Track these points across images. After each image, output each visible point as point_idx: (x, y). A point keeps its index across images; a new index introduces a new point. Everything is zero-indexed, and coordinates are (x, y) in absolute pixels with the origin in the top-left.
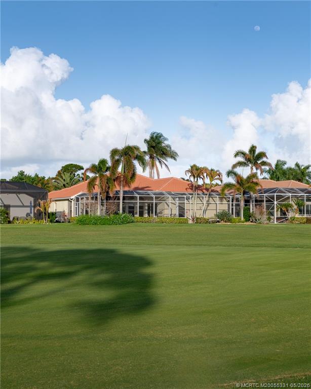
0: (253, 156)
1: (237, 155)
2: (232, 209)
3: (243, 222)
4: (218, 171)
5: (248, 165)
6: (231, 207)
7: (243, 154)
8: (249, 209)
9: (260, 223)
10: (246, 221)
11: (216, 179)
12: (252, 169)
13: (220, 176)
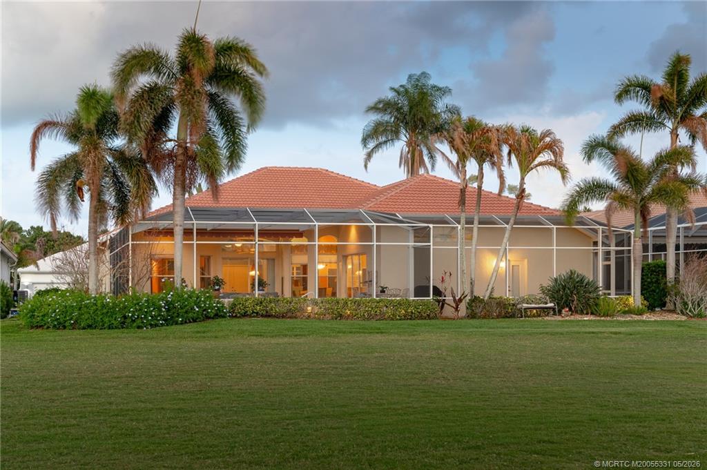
0: (679, 92)
1: (624, 94)
2: (607, 268)
3: (640, 313)
4: (548, 133)
5: (662, 125)
6: (601, 263)
7: (646, 88)
8: (664, 267)
9: (700, 316)
10: (651, 308)
11: (541, 164)
12: (674, 134)
13: (555, 153)
